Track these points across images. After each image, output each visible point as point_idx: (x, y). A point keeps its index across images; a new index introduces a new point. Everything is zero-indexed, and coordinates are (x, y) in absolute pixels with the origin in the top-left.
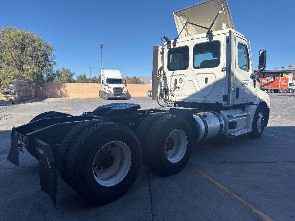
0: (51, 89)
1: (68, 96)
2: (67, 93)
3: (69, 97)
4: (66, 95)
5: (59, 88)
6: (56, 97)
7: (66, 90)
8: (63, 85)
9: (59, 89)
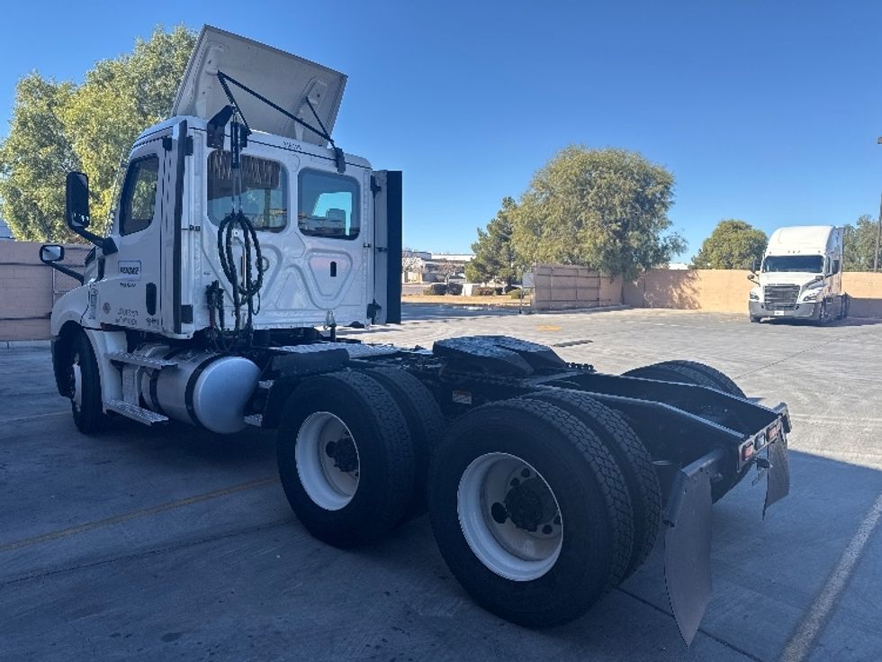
0: (658, 286)
1: (697, 306)
2: (695, 296)
3: (700, 307)
4: (694, 302)
5: (678, 281)
6: (668, 307)
7: (693, 290)
8: (690, 275)
9: (677, 285)
